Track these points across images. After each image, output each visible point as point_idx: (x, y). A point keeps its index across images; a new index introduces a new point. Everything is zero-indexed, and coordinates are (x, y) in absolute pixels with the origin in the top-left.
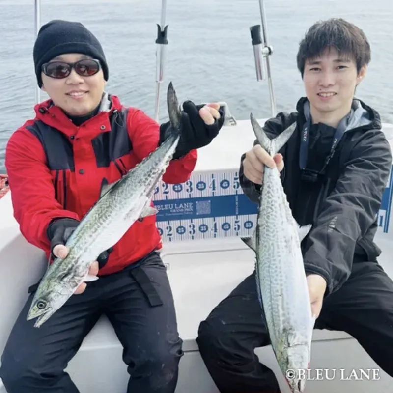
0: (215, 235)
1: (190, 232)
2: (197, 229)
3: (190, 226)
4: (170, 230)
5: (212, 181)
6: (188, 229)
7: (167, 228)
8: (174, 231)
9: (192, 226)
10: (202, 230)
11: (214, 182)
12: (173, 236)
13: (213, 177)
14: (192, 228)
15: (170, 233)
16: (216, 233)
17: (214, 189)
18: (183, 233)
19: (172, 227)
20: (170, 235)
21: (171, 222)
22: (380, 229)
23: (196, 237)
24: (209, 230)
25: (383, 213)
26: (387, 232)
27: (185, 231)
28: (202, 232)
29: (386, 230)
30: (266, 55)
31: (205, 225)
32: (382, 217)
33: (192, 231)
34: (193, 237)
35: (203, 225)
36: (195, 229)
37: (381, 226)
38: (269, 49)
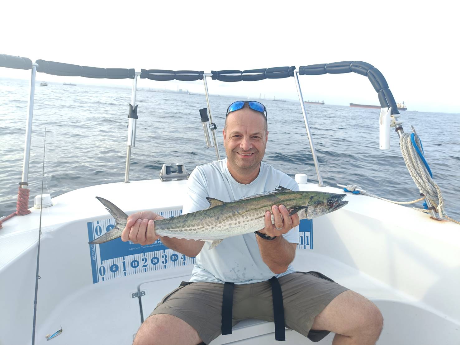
0: (184, 262)
1: (163, 262)
2: (168, 259)
3: (163, 257)
4: (145, 262)
6: (162, 260)
7: (143, 260)
8: (149, 262)
9: (164, 256)
10: (173, 259)
12: (148, 266)
14: (164, 258)
15: (146, 264)
16: (185, 261)
18: (157, 263)
19: (147, 258)
20: (146, 266)
21: (147, 254)
22: (308, 247)
23: (168, 266)
24: (179, 258)
25: (308, 234)
26: (313, 249)
27: (158, 262)
28: (173, 261)
29: (312, 248)
30: (212, 129)
31: (176, 255)
32: (307, 237)
33: (164, 261)
34: (165, 266)
35: (174, 255)
36: (167, 259)
37: (308, 244)
38: (214, 125)
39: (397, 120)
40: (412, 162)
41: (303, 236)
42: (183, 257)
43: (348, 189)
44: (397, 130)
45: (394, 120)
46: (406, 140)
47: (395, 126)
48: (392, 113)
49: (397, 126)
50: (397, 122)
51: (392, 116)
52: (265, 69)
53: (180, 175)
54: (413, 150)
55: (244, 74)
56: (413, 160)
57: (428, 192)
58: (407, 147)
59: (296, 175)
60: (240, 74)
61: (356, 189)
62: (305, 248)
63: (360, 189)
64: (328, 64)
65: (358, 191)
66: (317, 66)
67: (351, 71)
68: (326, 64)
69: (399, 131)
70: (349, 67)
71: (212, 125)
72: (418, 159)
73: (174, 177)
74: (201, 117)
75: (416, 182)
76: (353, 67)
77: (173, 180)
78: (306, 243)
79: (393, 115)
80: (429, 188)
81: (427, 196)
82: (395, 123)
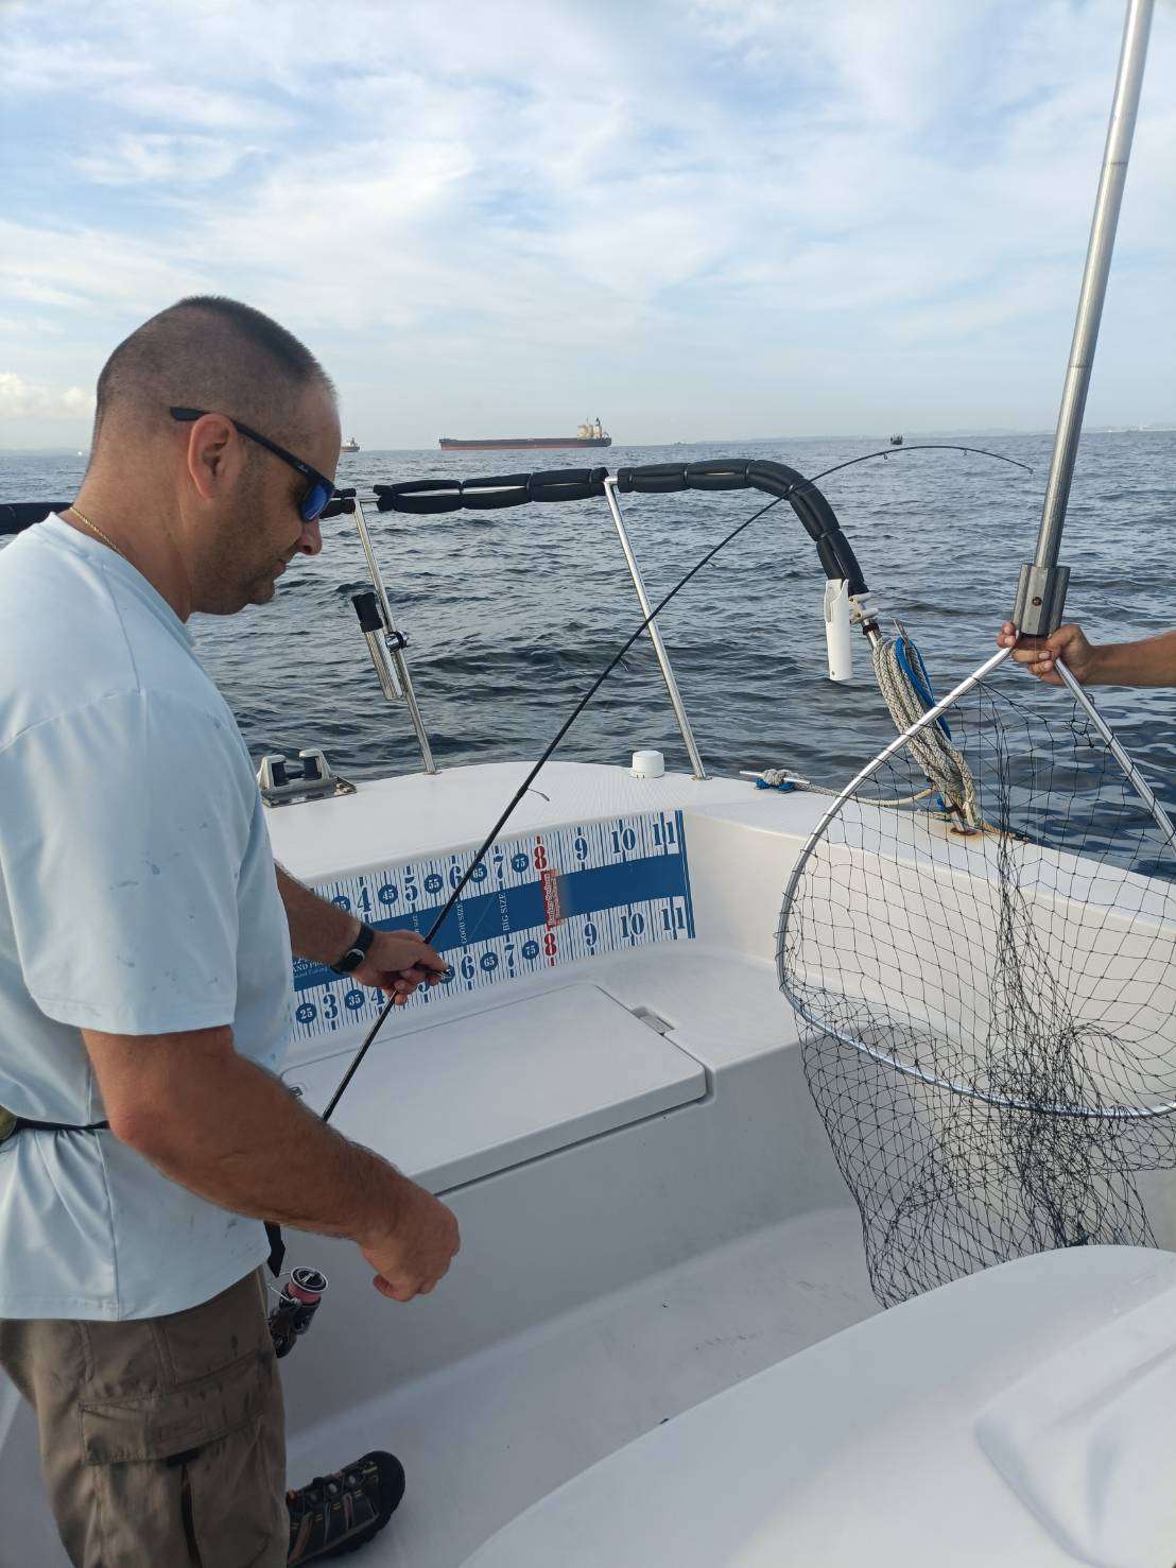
1: (327, 1014)
2: (340, 1003)
3: (325, 1001)
5: (361, 890)
6: (323, 1008)
9: (329, 999)
10: (350, 1004)
11: (365, 892)
13: (362, 884)
14: (329, 1003)
17: (367, 908)
18: (311, 1020)
22: (683, 933)
23: (341, 1024)
24: (368, 1000)
25: (679, 901)
26: (694, 936)
27: (315, 1015)
28: (351, 1008)
29: (692, 933)
30: (393, 649)
31: (358, 992)
32: (679, 910)
33: (330, 1010)
34: (333, 1023)
35: (353, 993)
36: (336, 1005)
37: (681, 926)
38: (399, 636)
39: (864, 609)
40: (902, 705)
41: (669, 908)
42: (376, 996)
43: (767, 781)
44: (866, 630)
45: (858, 609)
46: (886, 655)
47: (861, 621)
48: (851, 592)
49: (866, 623)
50: (864, 613)
51: (852, 600)
52: (527, 476)
53: (314, 783)
54: (903, 678)
55: (466, 491)
56: (906, 701)
57: (941, 774)
58: (889, 672)
59: (636, 757)
60: (456, 491)
61: (787, 779)
62: (676, 938)
63: (795, 777)
64: (693, 465)
65: (791, 783)
66: (666, 471)
67: (749, 486)
68: (686, 464)
69: (871, 634)
70: (743, 476)
71: (393, 638)
72: (915, 699)
73: (297, 792)
74: (360, 618)
75: (915, 753)
76: (753, 477)
77: (294, 801)
78: (677, 925)
79: (855, 597)
80: (941, 763)
81: (941, 786)
82: (859, 615)
